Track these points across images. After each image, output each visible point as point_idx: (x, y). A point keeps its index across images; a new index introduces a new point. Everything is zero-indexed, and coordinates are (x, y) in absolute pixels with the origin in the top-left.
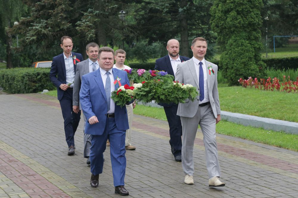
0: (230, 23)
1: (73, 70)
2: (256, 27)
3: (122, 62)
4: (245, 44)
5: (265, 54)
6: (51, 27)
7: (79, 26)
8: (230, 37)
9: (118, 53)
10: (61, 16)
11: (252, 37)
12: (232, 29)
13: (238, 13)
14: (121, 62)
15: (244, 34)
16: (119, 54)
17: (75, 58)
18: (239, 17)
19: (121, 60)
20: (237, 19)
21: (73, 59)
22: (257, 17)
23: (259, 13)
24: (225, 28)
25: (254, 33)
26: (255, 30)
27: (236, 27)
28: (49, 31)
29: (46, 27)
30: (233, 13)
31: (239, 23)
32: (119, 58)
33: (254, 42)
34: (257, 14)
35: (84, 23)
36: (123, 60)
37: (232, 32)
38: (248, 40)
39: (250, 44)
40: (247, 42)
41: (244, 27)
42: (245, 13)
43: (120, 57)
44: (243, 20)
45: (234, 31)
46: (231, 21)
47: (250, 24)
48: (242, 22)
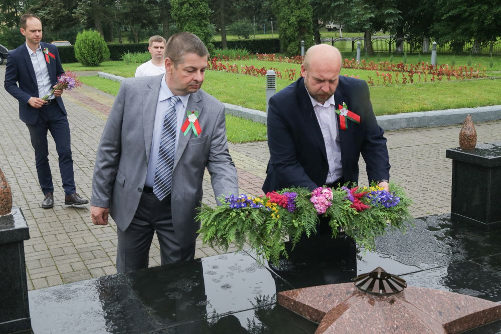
0: (184, 13)
1: (46, 72)
2: (205, 17)
3: (160, 56)
4: (197, 30)
5: (253, 35)
6: (53, 14)
7: (75, 13)
8: (185, 24)
9: (153, 41)
10: (60, 5)
11: (202, 25)
12: (186, 18)
13: (191, 5)
14: (158, 56)
15: (196, 22)
16: (154, 43)
17: (47, 52)
18: (191, 8)
19: (158, 53)
20: (190, 10)
21: (44, 54)
22: (205, 8)
23: (207, 5)
24: (181, 17)
25: (203, 21)
26: (205, 19)
27: (189, 16)
28: (52, 17)
29: (49, 13)
30: (186, 5)
31: (192, 13)
32: (155, 50)
33: (204, 28)
34: (205, 6)
35: (78, 10)
36: (161, 53)
37: (187, 20)
38: (199, 26)
39: (201, 29)
40: (199, 28)
41: (195, 16)
42: (195, 5)
43: (157, 47)
44: (195, 11)
45: (188, 19)
46: (185, 11)
47: (200, 14)
48: (194, 12)
